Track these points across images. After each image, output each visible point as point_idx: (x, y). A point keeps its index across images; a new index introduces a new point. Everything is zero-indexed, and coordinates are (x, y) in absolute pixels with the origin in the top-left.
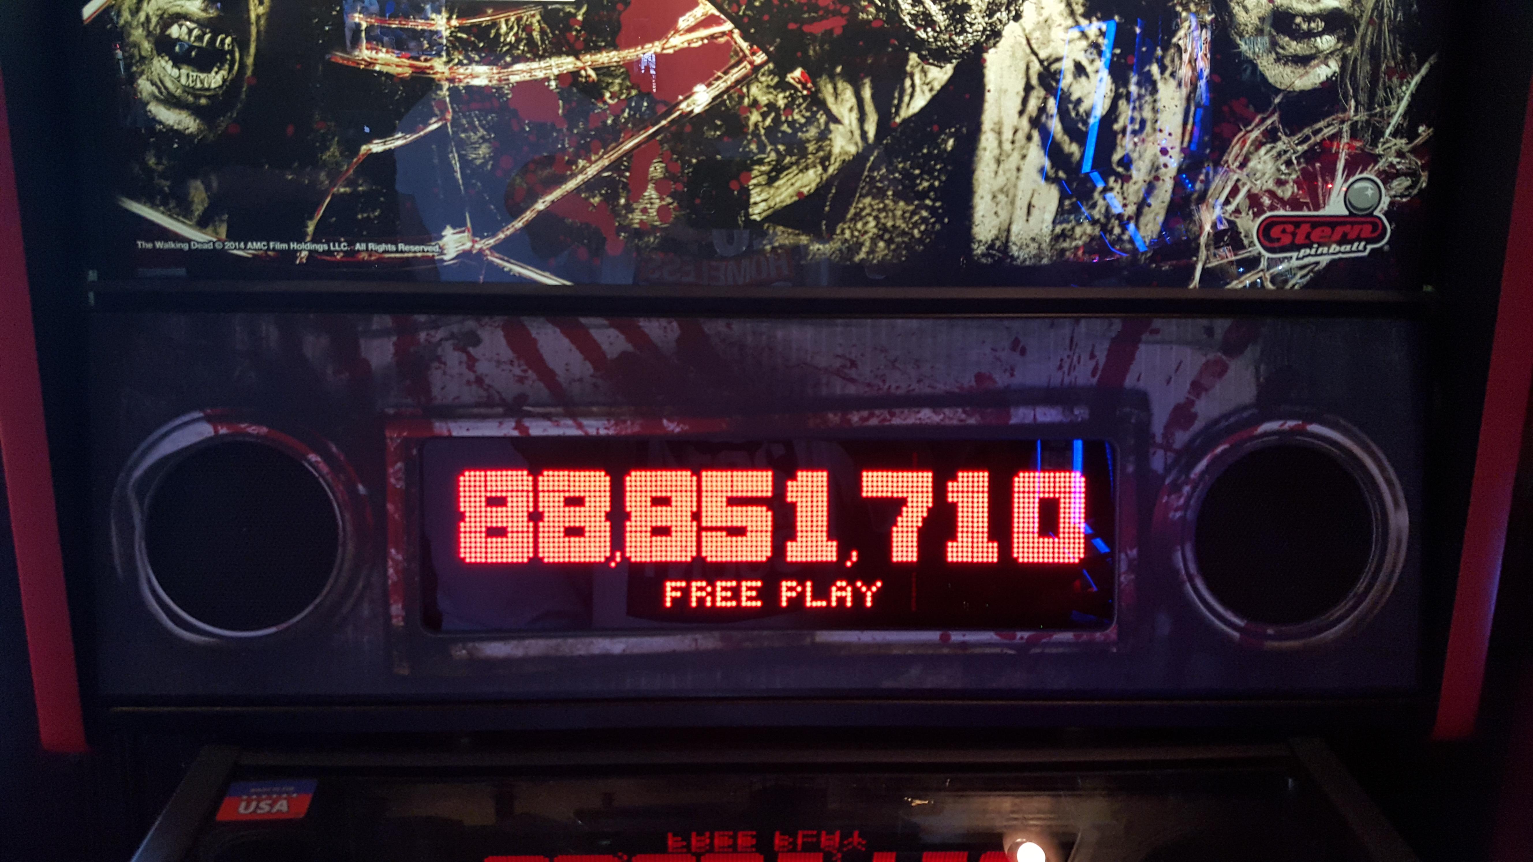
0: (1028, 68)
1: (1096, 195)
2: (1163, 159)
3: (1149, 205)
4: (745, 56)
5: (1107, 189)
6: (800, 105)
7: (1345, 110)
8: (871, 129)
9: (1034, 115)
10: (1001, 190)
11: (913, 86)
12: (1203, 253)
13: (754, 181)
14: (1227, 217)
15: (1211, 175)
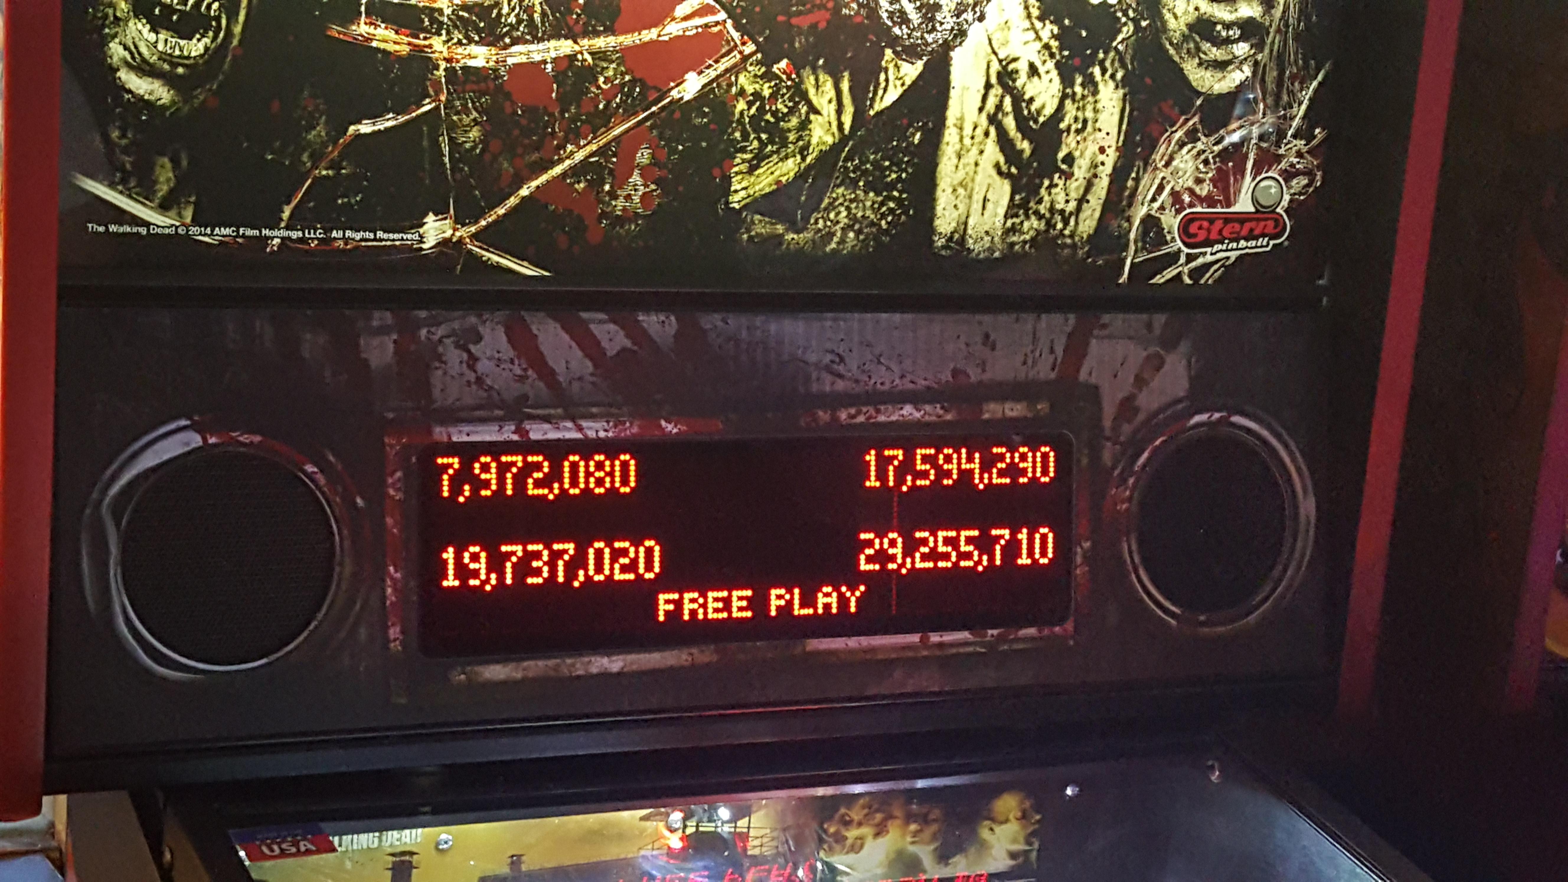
0: (988, 66)
1: (1043, 191)
2: (1101, 158)
3: (1088, 202)
4: (736, 46)
5: (1052, 186)
6: (783, 95)
7: (1254, 113)
8: (847, 122)
9: (992, 111)
10: (960, 184)
11: (887, 80)
12: (1132, 249)
13: (736, 169)
14: (1153, 213)
15: (1141, 173)
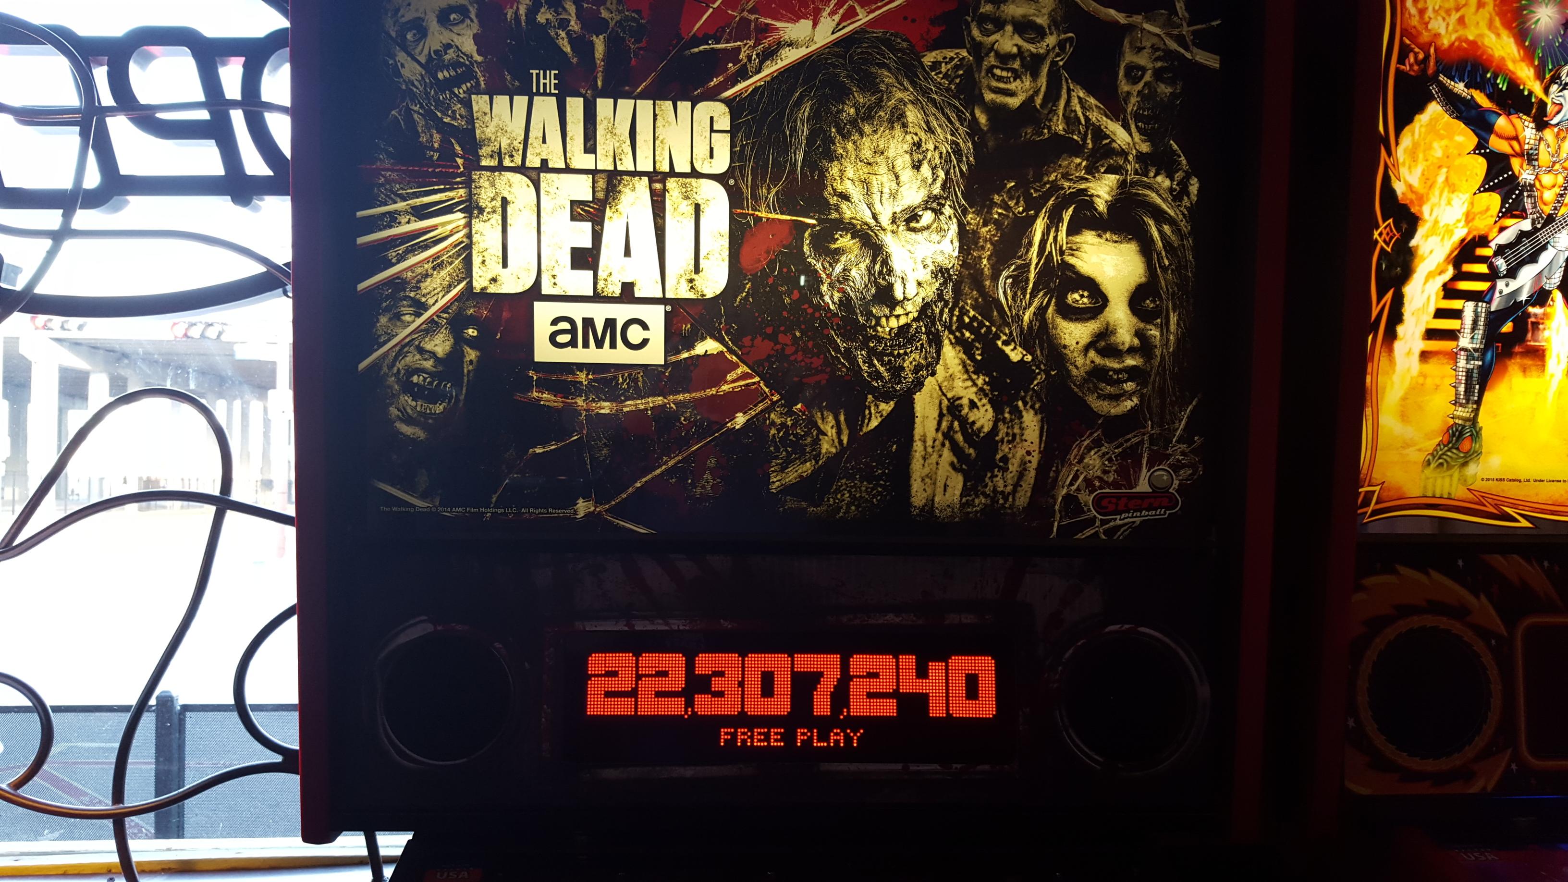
0: (940, 403)
1: (987, 480)
2: (1028, 458)
3: (1021, 486)
4: (767, 396)
5: (993, 476)
6: (801, 424)
7: (1145, 427)
8: (845, 439)
9: (946, 431)
10: (927, 476)
11: (870, 413)
12: (1058, 516)
13: (773, 469)
14: (1072, 493)
15: (1060, 467)
